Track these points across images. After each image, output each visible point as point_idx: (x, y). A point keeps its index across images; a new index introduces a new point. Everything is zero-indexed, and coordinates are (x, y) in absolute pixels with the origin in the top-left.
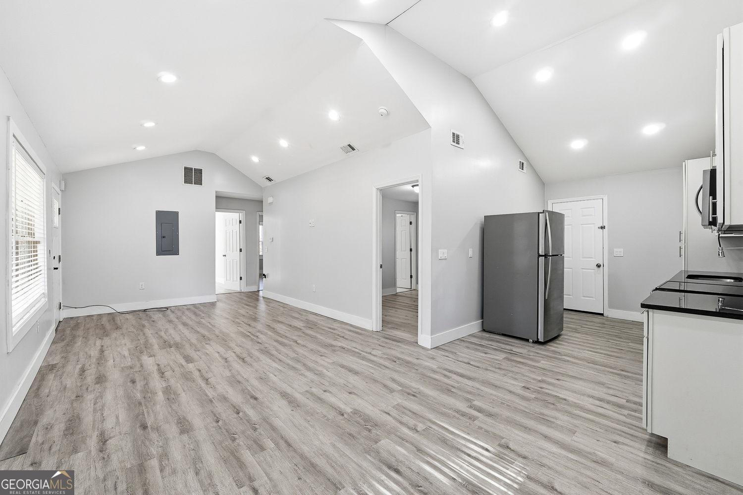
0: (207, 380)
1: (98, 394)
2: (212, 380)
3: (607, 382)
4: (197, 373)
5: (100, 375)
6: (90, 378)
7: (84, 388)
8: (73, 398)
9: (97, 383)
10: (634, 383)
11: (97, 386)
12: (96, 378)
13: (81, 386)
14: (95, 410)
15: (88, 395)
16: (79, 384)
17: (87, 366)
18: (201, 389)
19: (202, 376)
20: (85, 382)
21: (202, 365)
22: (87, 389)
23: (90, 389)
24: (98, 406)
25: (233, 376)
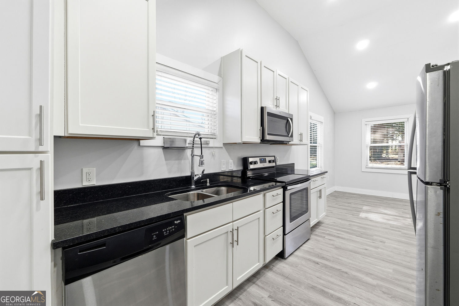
3: (333, 250)
10: (315, 250)
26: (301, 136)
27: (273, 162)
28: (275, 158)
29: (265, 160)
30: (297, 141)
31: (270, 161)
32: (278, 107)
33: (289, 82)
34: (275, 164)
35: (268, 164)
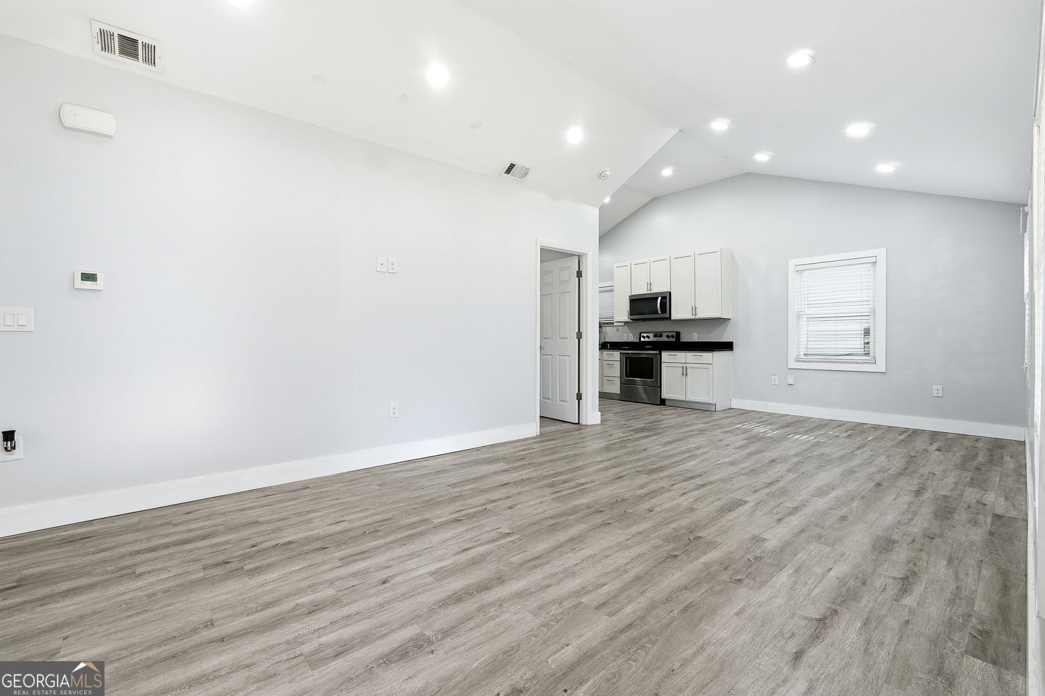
1: (901, 528)
5: (880, 552)
6: (901, 555)
7: (918, 545)
8: (938, 540)
9: (894, 542)
11: (896, 537)
12: (891, 550)
13: (921, 550)
14: (915, 514)
15: (917, 532)
16: (924, 555)
17: (892, 590)
20: (914, 554)
22: (913, 541)
23: (910, 539)
24: (910, 516)
26: (695, 309)
27: (673, 337)
28: (678, 334)
29: (661, 336)
30: (688, 316)
31: (668, 337)
32: (651, 289)
33: (673, 260)
34: (674, 340)
35: (664, 339)
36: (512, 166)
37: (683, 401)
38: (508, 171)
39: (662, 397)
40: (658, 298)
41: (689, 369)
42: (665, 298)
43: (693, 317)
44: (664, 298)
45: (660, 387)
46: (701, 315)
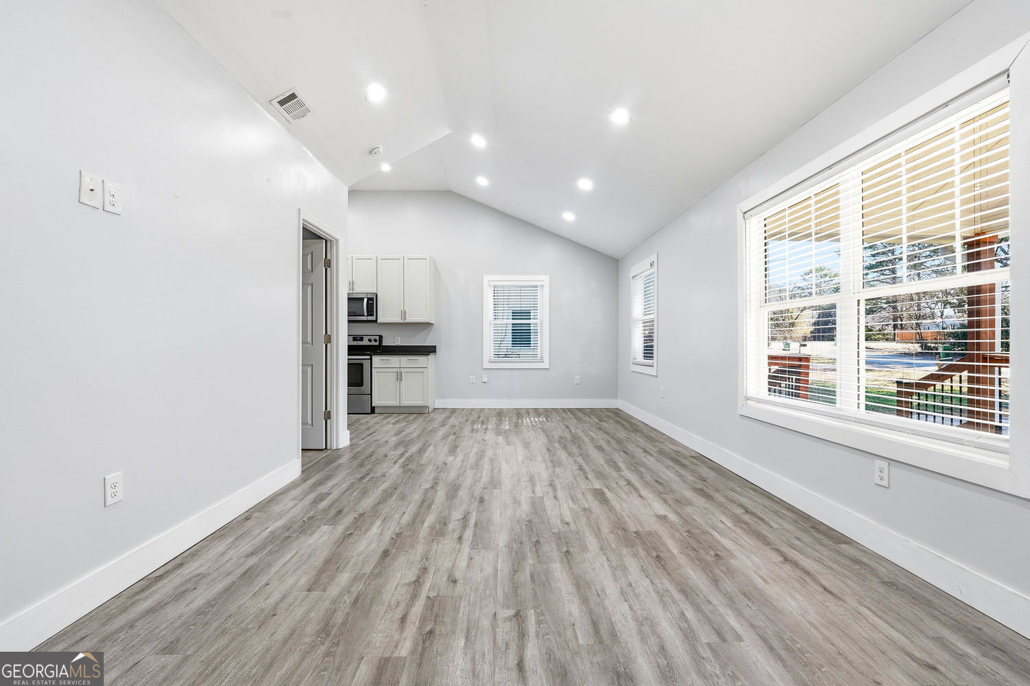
0: (581, 468)
2: (575, 468)
4: (590, 476)
18: (587, 464)
19: (585, 473)
21: (584, 485)
25: (554, 466)
26: (404, 313)
27: (375, 340)
28: (381, 337)
29: (361, 339)
30: (397, 319)
31: (370, 340)
32: (353, 289)
33: (379, 260)
34: (377, 343)
35: (365, 342)
36: (293, 96)
37: (397, 407)
38: (282, 103)
39: (373, 405)
40: (363, 299)
41: (403, 374)
42: (372, 299)
43: (402, 321)
44: (369, 299)
45: (371, 394)
46: (410, 319)
